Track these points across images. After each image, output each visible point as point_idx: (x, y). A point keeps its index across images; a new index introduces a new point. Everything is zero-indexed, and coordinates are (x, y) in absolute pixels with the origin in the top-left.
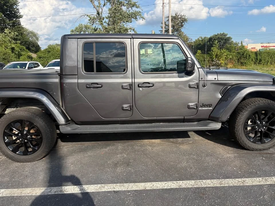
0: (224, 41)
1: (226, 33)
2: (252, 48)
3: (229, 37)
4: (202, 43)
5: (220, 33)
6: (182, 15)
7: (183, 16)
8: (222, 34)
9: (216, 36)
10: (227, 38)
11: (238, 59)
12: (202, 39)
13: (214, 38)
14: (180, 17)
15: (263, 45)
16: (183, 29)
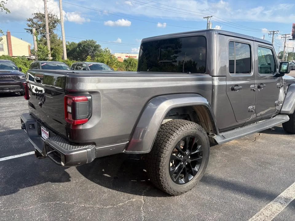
0: (94, 48)
1: (95, 40)
2: (119, 57)
3: (98, 45)
4: (70, 48)
5: (90, 40)
6: (53, 14)
7: (54, 16)
8: (91, 41)
9: (86, 42)
10: (96, 45)
11: (126, 67)
12: (69, 43)
13: (83, 44)
14: (51, 16)
15: (127, 55)
16: (56, 30)
